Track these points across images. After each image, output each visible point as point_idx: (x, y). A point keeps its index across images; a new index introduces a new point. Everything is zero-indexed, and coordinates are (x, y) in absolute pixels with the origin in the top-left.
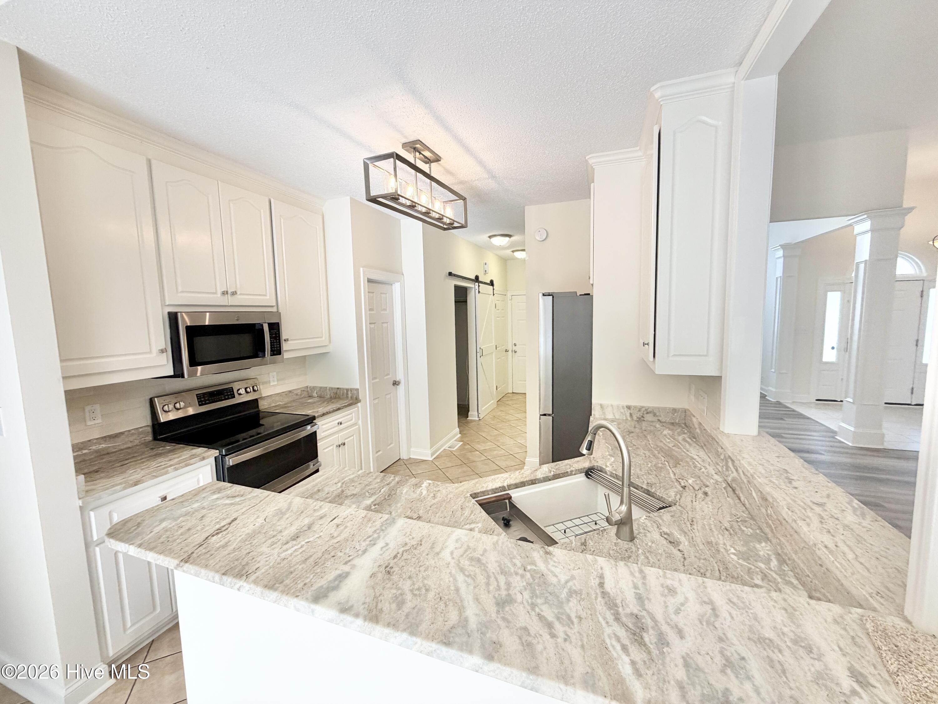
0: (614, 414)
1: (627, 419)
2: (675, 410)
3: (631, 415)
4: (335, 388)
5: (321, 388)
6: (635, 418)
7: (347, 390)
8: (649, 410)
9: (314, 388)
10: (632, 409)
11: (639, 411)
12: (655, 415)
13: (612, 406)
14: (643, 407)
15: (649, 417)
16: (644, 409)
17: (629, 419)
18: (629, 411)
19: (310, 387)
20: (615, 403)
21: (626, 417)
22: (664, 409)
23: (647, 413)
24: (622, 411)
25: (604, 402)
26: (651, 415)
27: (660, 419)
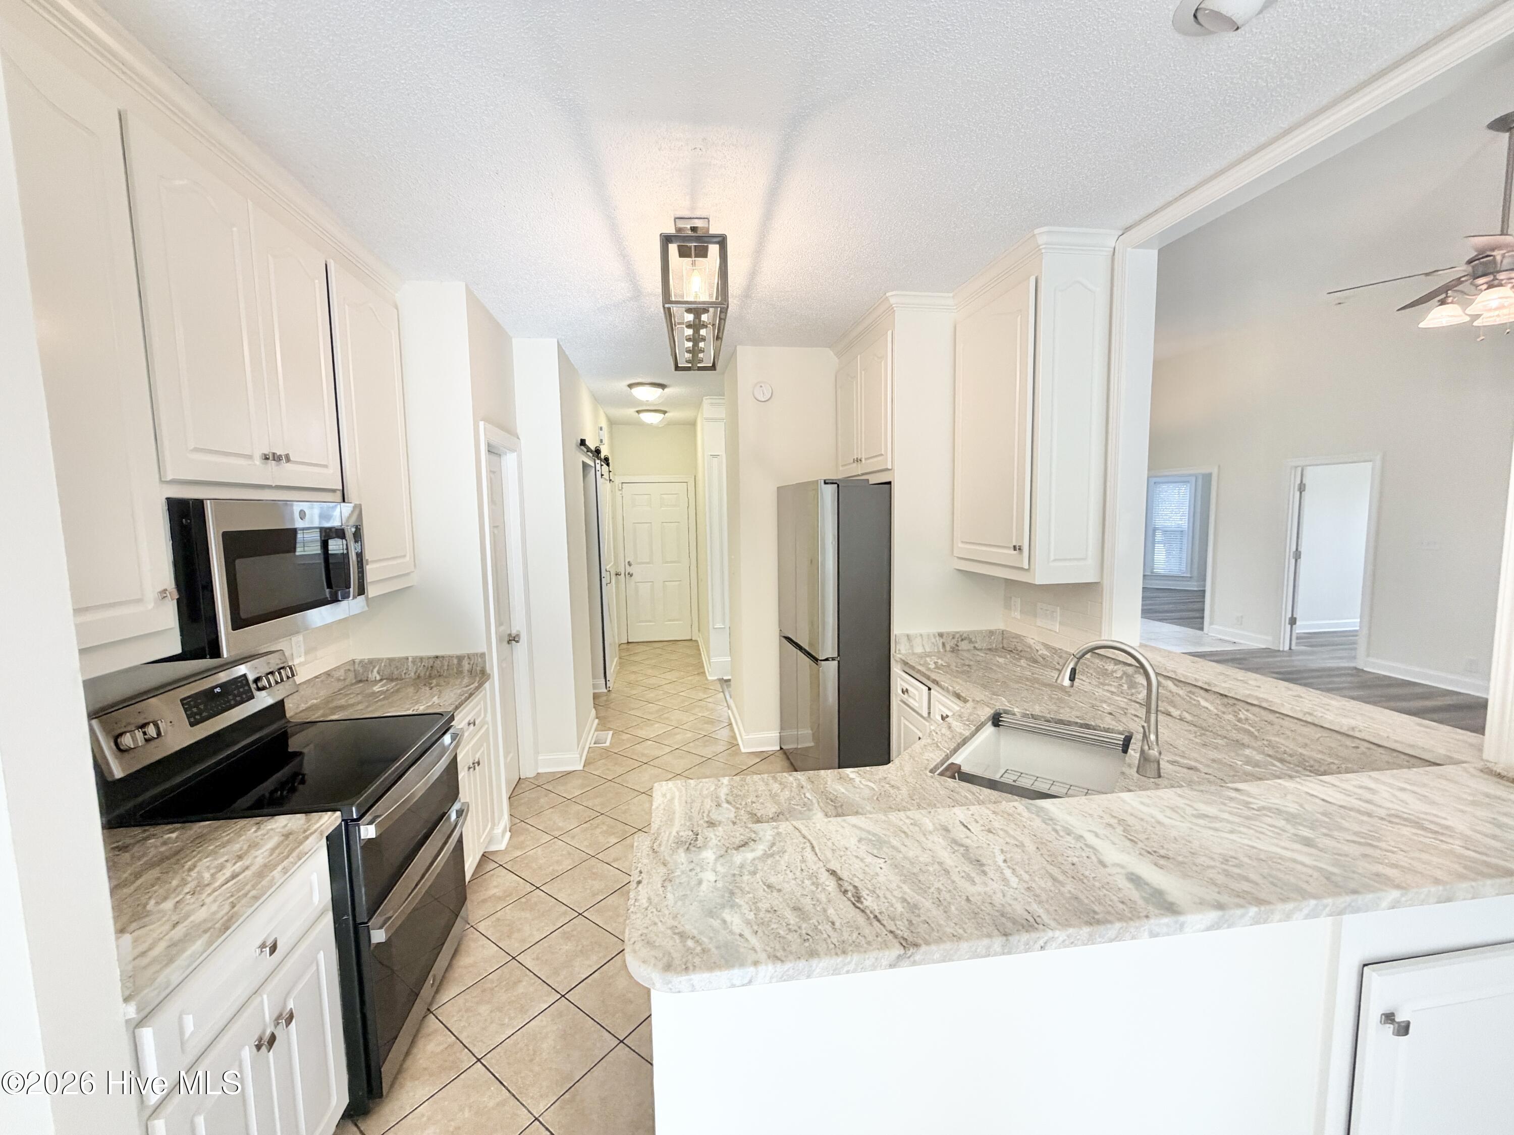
0: (923, 646)
1: (939, 652)
2: (991, 633)
3: (944, 644)
4: (429, 658)
5: (391, 660)
6: (948, 648)
7: (460, 658)
8: (965, 635)
9: (371, 662)
10: (944, 637)
11: (953, 638)
12: (971, 642)
13: (921, 635)
14: (958, 632)
15: (964, 645)
16: (958, 636)
17: (942, 650)
18: (941, 641)
19: (361, 661)
20: (924, 631)
21: (938, 648)
22: (981, 632)
23: (962, 640)
24: (933, 640)
25: (911, 632)
26: (966, 642)
27: (977, 645)
